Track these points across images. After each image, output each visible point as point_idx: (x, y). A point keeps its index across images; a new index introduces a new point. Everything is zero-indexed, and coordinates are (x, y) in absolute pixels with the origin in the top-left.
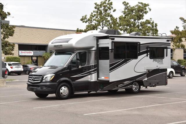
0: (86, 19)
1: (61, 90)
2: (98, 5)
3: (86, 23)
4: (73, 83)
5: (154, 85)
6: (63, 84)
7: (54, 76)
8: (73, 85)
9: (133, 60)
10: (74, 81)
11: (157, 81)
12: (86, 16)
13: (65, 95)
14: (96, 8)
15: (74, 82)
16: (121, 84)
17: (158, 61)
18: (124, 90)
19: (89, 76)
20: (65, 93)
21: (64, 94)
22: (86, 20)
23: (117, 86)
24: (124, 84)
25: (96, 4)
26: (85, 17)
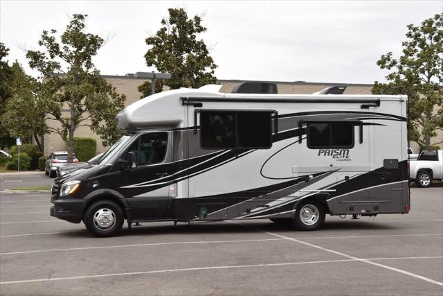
0: (389, 60)
1: (97, 216)
2: (415, 29)
3: (389, 69)
4: (128, 202)
5: (363, 211)
6: (101, 203)
7: (77, 185)
8: (126, 205)
9: (258, 150)
10: (131, 197)
11: (375, 202)
12: (390, 54)
13: (105, 228)
14: (409, 35)
15: (129, 199)
16: (258, 206)
17: (334, 153)
18: (268, 221)
19: (172, 187)
20: (105, 223)
21: (101, 224)
22: (388, 63)
23: (248, 211)
24: (268, 207)
25: (410, 27)
26: (388, 56)
